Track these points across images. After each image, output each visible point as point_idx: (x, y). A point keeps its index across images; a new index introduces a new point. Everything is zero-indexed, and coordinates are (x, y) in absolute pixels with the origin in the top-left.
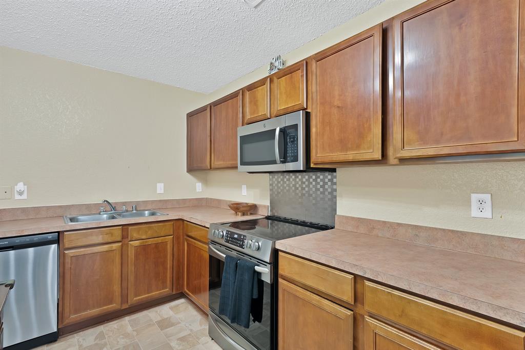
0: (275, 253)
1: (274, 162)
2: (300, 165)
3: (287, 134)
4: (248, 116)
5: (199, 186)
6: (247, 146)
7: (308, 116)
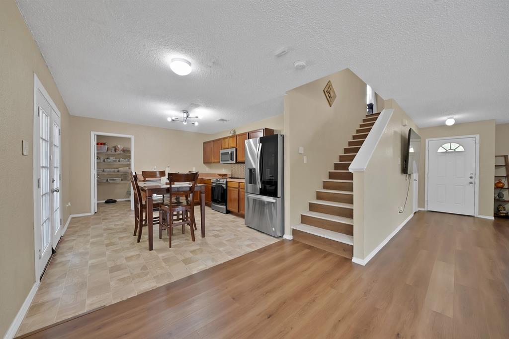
0: (227, 182)
1: (228, 161)
2: (234, 162)
3: (232, 153)
4: (223, 147)
5: (207, 169)
6: (222, 156)
7: (236, 150)
